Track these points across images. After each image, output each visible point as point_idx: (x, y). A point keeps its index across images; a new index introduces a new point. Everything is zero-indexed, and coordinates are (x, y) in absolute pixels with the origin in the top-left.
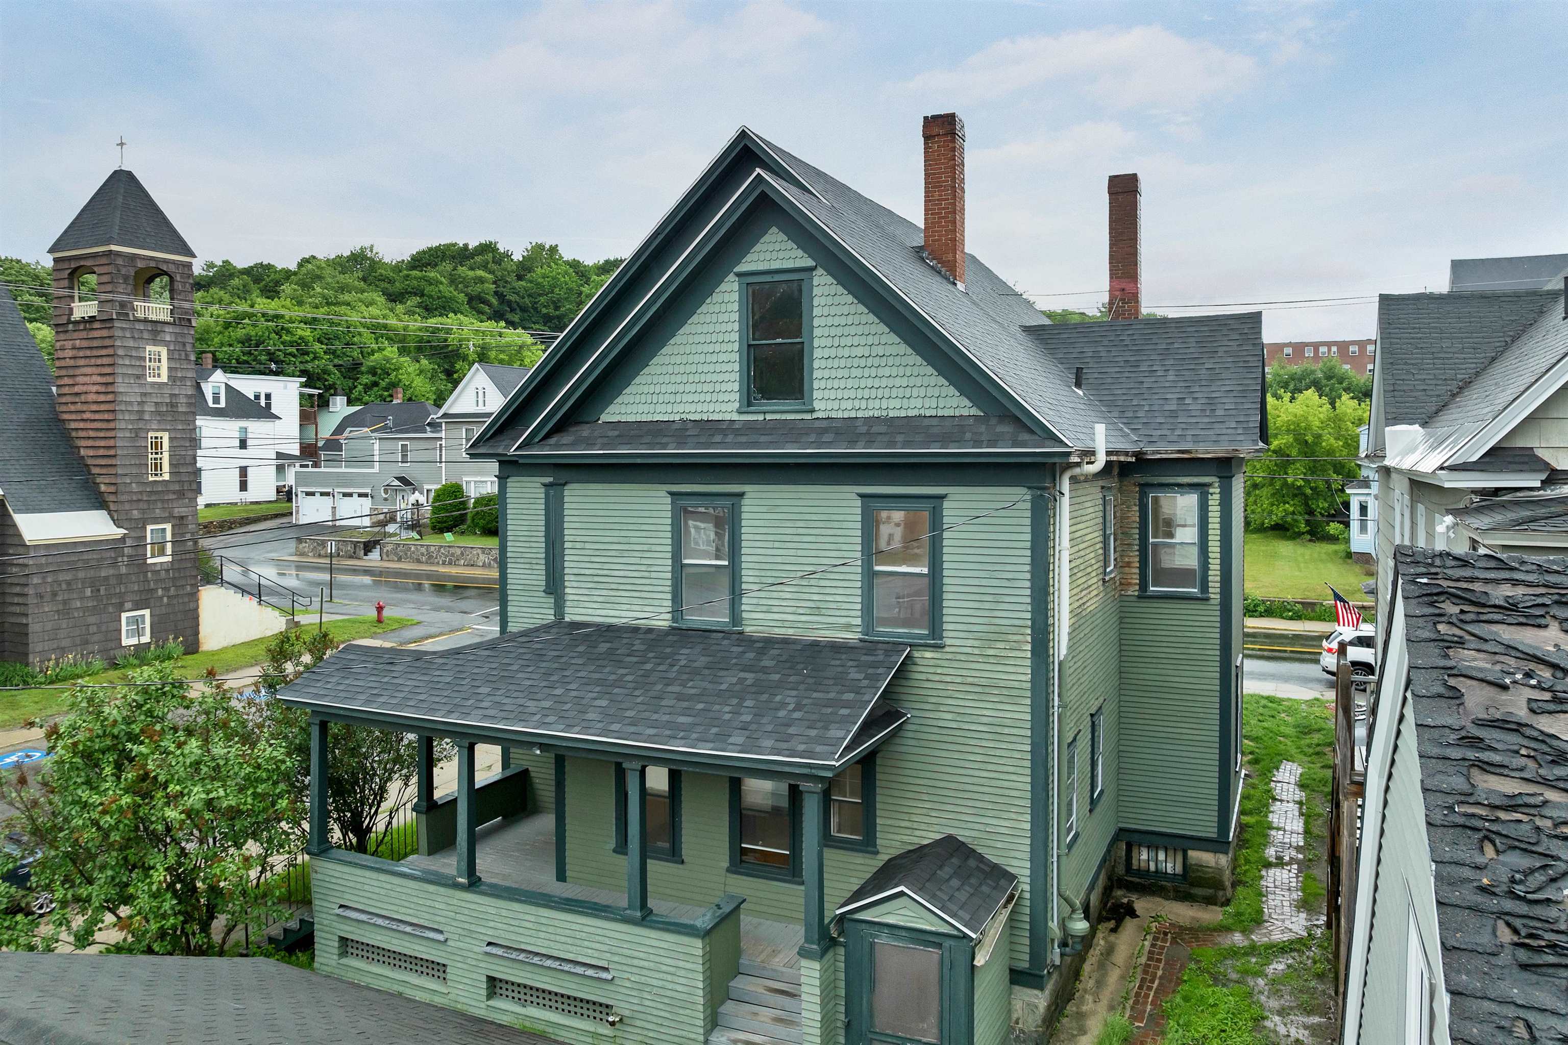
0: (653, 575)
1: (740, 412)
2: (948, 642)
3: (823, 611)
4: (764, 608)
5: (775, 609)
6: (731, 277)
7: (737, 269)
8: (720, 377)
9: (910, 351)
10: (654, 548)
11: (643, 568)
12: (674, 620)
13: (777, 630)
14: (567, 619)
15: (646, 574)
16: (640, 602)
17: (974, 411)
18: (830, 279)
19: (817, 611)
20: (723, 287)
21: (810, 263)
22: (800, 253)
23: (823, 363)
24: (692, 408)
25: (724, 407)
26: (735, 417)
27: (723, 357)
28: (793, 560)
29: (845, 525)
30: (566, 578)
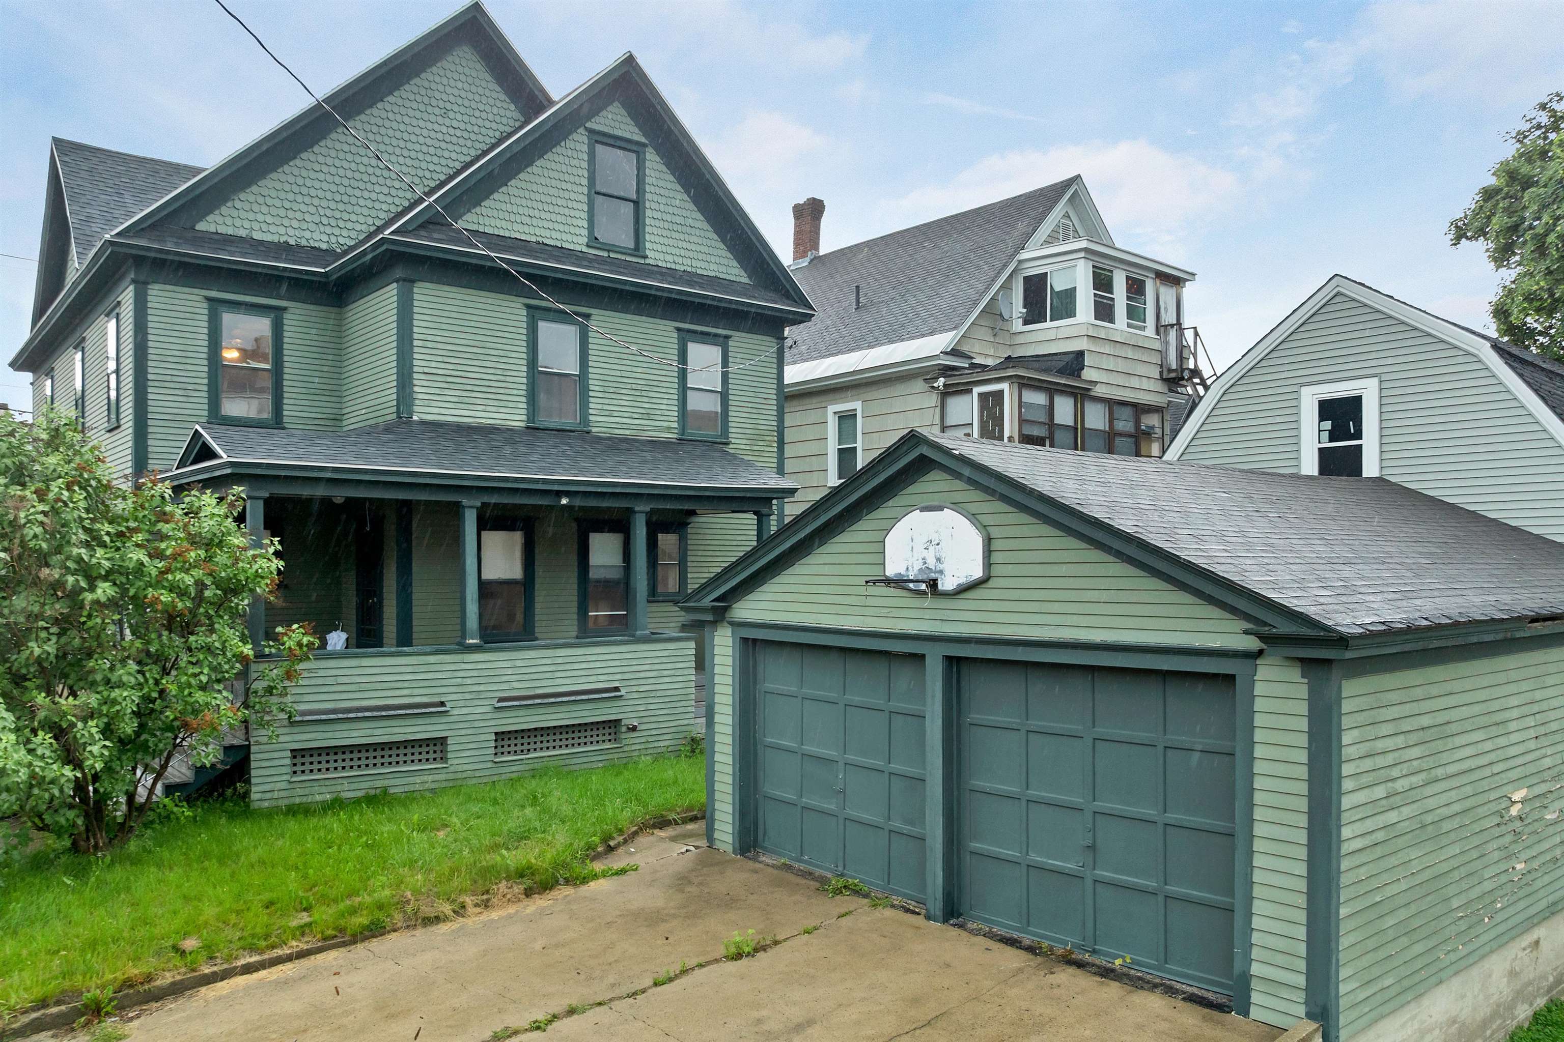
0: (508, 379)
1: (588, 246)
2: (733, 441)
3: (652, 417)
4: (607, 413)
5: (615, 414)
6: (581, 130)
7: (588, 125)
8: (573, 213)
9: (710, 229)
10: (509, 354)
11: (499, 372)
12: (528, 421)
13: (617, 431)
14: (415, 418)
15: (502, 378)
16: (496, 403)
17: (746, 280)
18: (658, 159)
19: (647, 416)
20: (575, 136)
21: (643, 140)
22: (636, 130)
23: (653, 222)
24: (547, 233)
25: (575, 239)
26: (585, 249)
27: (573, 196)
28: (628, 374)
29: (667, 351)
30: (415, 376)
